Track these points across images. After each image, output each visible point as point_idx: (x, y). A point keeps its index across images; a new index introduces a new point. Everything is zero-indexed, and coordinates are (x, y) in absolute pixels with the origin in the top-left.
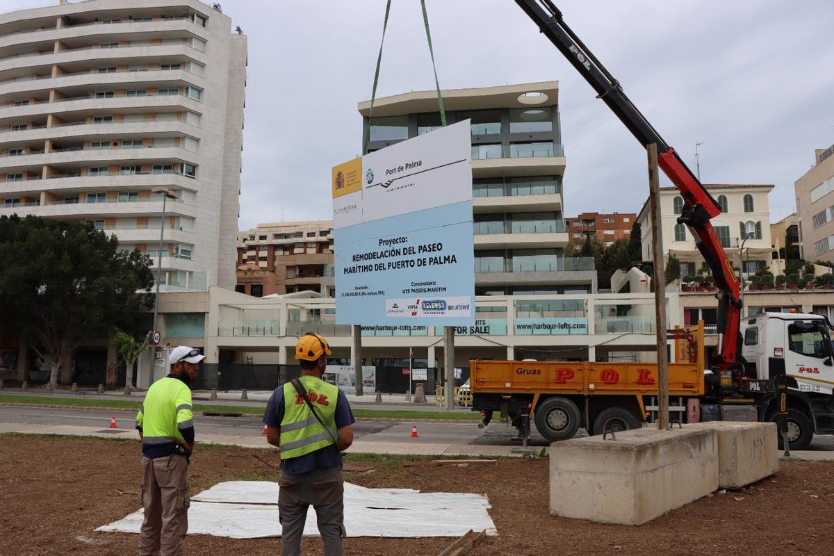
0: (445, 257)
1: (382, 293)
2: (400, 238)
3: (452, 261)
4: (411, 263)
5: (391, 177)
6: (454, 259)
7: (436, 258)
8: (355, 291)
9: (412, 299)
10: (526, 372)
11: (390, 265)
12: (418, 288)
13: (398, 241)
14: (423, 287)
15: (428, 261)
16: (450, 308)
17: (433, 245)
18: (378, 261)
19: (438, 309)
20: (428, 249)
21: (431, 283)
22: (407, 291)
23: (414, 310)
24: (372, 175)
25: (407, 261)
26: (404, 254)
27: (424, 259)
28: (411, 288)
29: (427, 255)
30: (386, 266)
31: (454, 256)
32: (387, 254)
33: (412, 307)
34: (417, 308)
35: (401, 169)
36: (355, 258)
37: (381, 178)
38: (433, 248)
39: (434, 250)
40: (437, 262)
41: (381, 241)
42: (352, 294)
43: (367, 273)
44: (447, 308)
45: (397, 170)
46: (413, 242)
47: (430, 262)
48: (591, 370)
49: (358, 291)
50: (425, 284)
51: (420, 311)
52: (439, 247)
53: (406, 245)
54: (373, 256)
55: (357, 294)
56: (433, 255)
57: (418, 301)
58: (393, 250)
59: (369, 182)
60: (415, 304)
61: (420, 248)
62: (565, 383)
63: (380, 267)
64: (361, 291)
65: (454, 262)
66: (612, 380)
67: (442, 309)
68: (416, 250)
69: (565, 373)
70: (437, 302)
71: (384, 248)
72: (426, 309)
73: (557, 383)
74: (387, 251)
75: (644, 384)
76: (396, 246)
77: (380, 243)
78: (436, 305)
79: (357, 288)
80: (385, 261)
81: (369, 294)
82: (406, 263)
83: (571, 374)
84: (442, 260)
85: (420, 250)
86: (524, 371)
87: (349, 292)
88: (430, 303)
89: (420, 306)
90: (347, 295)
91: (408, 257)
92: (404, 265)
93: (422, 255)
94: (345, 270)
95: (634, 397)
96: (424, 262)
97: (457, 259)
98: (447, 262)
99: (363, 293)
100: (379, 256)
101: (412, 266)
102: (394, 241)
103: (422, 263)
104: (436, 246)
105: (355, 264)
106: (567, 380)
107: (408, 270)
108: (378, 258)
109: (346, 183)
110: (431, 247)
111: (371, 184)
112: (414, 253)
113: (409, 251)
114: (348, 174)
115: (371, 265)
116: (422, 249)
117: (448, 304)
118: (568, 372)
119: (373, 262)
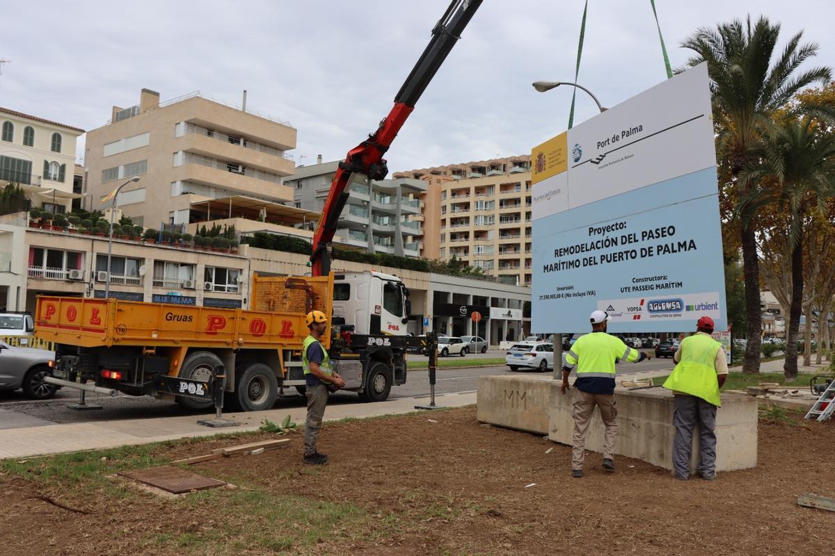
0: (679, 243)
1: (592, 293)
2: (617, 224)
3: (690, 247)
4: (632, 254)
5: (602, 151)
6: (693, 245)
7: (666, 246)
8: (557, 293)
9: (633, 300)
10: (176, 318)
11: (603, 258)
12: (641, 285)
13: (614, 228)
14: (649, 283)
15: (655, 250)
16: (688, 308)
17: (662, 229)
18: (587, 255)
19: (671, 310)
20: (655, 235)
21: (660, 278)
22: (627, 289)
23: (637, 313)
24: (580, 151)
25: (627, 252)
26: (622, 243)
27: (649, 248)
28: (631, 285)
29: (654, 243)
30: (598, 260)
31: (692, 241)
32: (599, 245)
33: (633, 309)
34: (640, 309)
35: (616, 139)
36: (558, 253)
37: (591, 152)
38: (662, 232)
39: (663, 236)
40: (669, 251)
41: (591, 230)
42: (553, 296)
43: (573, 270)
44: (685, 309)
45: (610, 141)
46: (634, 228)
47: (658, 251)
48: (243, 319)
49: (561, 292)
50: (651, 279)
51: (645, 314)
52: (671, 230)
53: (625, 232)
54: (582, 248)
55: (559, 296)
56: (662, 241)
57: (642, 301)
58: (608, 240)
59: (577, 160)
60: (639, 306)
61: (644, 234)
62: (215, 334)
63: (589, 262)
64: (565, 292)
65: (692, 249)
66: (260, 331)
67: (678, 310)
68: (639, 237)
69: (217, 321)
70: (670, 301)
71: (596, 237)
72: (654, 311)
73: (207, 333)
74: (599, 242)
75: (286, 337)
76: (611, 235)
77: (590, 232)
78: (669, 306)
79: (559, 289)
80: (597, 254)
81: (574, 295)
82: (625, 255)
83: (222, 323)
84: (676, 248)
85: (643, 236)
86: (175, 316)
87: (549, 294)
88: (659, 303)
89: (644, 307)
90: (547, 297)
91: (628, 247)
92: (622, 257)
93: (646, 243)
94: (546, 268)
95: (276, 351)
96: (650, 251)
97: (696, 246)
98: (682, 250)
99: (568, 295)
100: (589, 248)
101: (633, 258)
102: (609, 229)
103: (648, 252)
104: (666, 230)
105: (557, 260)
106: (218, 331)
107: (627, 263)
108: (587, 250)
109: (547, 166)
110: (660, 232)
111: (579, 162)
112: (636, 241)
113: (629, 239)
114: (550, 154)
115: (578, 260)
116: (647, 235)
117: (685, 304)
118: (220, 320)
119: (580, 256)
